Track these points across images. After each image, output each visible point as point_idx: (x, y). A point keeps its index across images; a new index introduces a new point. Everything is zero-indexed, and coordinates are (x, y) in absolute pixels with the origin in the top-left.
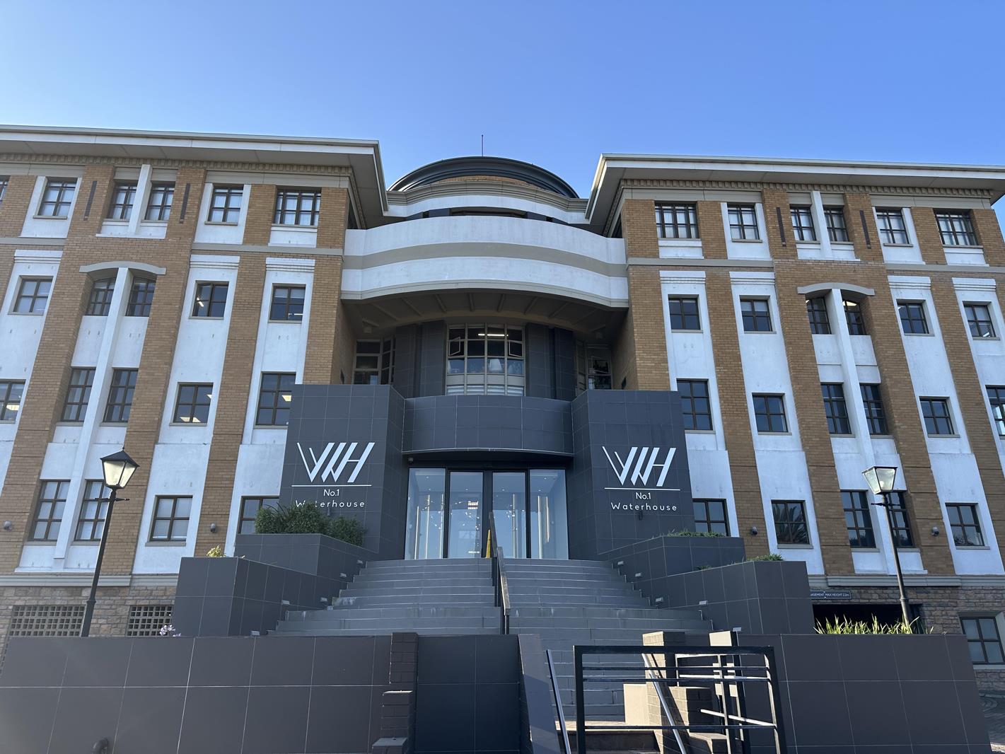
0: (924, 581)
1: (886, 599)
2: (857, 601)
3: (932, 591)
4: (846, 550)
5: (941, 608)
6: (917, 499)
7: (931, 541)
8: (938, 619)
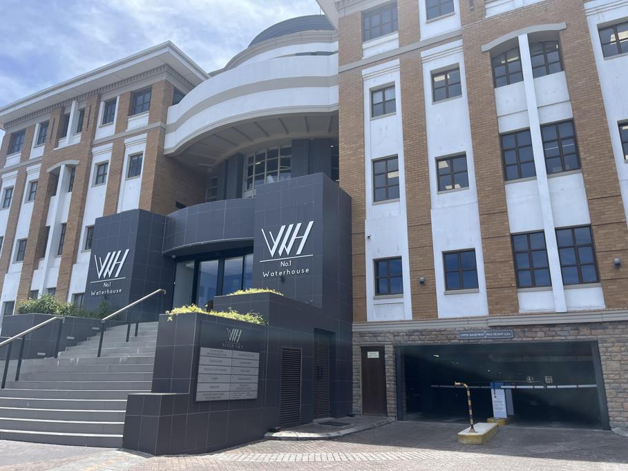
0: (600, 316)
1: (553, 336)
2: (520, 339)
3: (610, 327)
4: (511, 291)
5: (620, 344)
6: (600, 232)
7: (612, 274)
8: (616, 356)
